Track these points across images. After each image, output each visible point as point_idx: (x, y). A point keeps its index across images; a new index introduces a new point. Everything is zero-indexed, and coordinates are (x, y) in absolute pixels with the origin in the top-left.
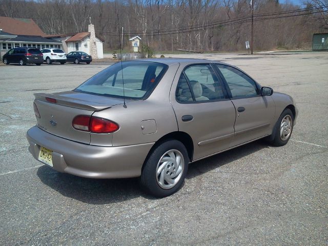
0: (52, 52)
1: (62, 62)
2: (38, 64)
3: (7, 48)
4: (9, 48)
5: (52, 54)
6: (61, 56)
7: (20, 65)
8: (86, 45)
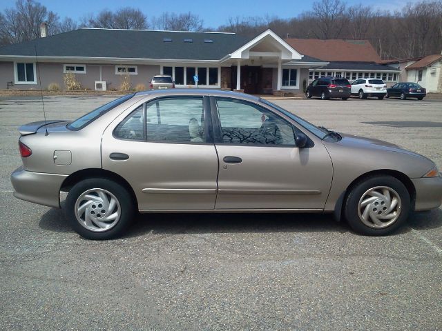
0: (367, 83)
1: (380, 97)
2: (345, 98)
3: (313, 77)
4: (316, 77)
5: (366, 86)
6: (378, 88)
7: (321, 99)
8: (433, 74)
